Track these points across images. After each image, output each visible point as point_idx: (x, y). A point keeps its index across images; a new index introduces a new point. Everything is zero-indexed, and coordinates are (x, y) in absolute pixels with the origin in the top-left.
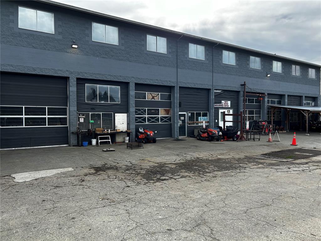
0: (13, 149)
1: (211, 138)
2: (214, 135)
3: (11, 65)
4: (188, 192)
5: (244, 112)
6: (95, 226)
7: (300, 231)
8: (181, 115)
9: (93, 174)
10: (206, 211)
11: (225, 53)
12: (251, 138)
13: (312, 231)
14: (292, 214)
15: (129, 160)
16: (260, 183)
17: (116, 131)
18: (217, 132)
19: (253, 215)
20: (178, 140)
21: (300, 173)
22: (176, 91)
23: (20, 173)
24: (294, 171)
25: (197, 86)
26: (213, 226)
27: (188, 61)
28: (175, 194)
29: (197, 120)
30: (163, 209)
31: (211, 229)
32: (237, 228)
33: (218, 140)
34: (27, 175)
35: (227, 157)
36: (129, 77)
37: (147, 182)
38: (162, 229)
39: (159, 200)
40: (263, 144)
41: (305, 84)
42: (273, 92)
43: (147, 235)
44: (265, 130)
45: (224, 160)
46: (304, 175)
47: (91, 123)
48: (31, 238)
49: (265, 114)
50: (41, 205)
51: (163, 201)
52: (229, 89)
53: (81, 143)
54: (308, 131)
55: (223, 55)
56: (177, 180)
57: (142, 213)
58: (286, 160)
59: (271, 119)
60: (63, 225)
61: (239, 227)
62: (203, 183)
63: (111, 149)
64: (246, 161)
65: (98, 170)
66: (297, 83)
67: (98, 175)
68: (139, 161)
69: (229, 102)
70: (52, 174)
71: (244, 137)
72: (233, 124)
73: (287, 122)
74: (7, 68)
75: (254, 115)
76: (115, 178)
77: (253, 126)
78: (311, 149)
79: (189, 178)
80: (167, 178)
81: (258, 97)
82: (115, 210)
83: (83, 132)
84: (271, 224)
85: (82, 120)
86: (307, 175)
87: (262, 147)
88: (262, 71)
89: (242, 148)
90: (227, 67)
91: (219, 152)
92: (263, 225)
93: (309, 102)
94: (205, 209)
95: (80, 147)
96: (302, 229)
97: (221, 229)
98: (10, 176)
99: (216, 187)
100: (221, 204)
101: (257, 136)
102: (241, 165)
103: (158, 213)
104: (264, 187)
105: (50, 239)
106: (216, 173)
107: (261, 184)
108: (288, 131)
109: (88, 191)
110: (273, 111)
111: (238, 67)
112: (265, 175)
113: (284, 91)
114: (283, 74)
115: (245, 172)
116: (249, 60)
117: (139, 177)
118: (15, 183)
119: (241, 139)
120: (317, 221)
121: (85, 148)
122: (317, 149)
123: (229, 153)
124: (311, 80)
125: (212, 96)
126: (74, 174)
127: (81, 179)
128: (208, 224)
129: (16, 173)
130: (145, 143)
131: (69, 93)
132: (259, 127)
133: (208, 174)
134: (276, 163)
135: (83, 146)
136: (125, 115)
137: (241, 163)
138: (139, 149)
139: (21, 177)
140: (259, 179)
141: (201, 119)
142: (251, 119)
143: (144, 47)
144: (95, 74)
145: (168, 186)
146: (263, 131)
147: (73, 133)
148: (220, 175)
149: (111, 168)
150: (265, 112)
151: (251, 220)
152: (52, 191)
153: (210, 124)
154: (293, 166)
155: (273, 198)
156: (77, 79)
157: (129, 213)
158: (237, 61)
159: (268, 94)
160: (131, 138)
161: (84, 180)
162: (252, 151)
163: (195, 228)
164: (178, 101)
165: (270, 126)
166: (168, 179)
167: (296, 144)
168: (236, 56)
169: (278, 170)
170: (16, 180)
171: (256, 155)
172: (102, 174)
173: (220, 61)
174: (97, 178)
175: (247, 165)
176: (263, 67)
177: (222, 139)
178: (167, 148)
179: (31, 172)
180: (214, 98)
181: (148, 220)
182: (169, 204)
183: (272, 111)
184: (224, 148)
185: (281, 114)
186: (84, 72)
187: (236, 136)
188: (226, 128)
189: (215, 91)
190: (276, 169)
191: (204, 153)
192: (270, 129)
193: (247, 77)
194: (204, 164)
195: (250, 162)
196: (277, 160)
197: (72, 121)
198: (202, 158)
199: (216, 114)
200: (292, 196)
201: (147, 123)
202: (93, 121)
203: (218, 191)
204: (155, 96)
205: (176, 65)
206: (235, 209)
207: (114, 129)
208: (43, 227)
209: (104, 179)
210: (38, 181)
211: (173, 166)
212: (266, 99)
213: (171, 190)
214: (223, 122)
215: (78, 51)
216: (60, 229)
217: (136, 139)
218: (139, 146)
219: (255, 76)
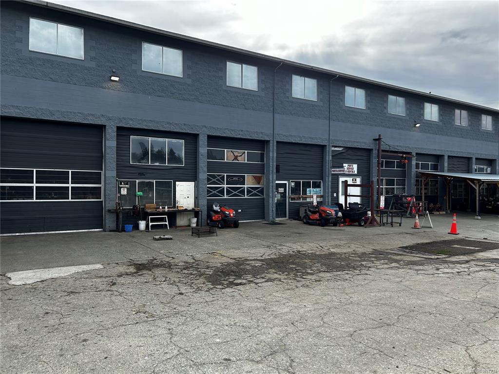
0: (17, 234)
1: (325, 221)
2: (329, 216)
3: (17, 107)
4: (270, 303)
5: (379, 182)
6: (115, 352)
7: (428, 365)
8: (279, 186)
9: (132, 274)
10: (291, 332)
11: (350, 91)
12: (387, 221)
13: (448, 366)
14: (423, 338)
15: (191, 253)
16: (386, 291)
17: (176, 209)
18: (334, 213)
19: (361, 339)
20: (274, 223)
21: (452, 276)
22: (271, 148)
23: (20, 271)
24: (444, 273)
25: (303, 141)
26: (295, 355)
27: (292, 102)
28: (251, 306)
29: (305, 192)
30: (227, 328)
31: (292, 360)
32: (332, 358)
33: (335, 225)
34: (30, 275)
35: (345, 251)
36: (198, 126)
37: (212, 287)
38: (216, 359)
39: (223, 315)
40: (404, 231)
41: (476, 139)
42: (425, 150)
43: (191, 366)
44: (411, 210)
45: (339, 256)
46: (458, 279)
47: (138, 197)
48: (14, 367)
49: (412, 185)
50: (42, 320)
51: (229, 316)
52: (355, 145)
53: (122, 227)
54: (478, 212)
55: (346, 94)
56: (259, 285)
57: (191, 334)
58: (436, 257)
59: (421, 194)
60: (67, 350)
61: (335, 358)
62: (297, 290)
63: (166, 237)
64: (373, 257)
65: (140, 268)
66: (463, 137)
67: (139, 275)
68: (206, 256)
69: (355, 166)
70: (69, 274)
71: (376, 221)
72: (362, 200)
73: (446, 198)
74: (10, 111)
75: (395, 187)
76: (164, 281)
77: (393, 203)
78: (478, 240)
79: (278, 283)
80: (244, 281)
81: (402, 158)
82: (153, 328)
83: (125, 209)
84: (386, 353)
85: (124, 192)
86: (463, 280)
87: (402, 235)
88: (408, 119)
89: (371, 237)
90: (353, 111)
91: (333, 243)
92: (373, 355)
93: (482, 167)
94: (290, 329)
95: (119, 233)
96: (431, 361)
97: (306, 359)
98: (4, 275)
99: (317, 295)
100: (317, 322)
101: (397, 220)
102: (363, 263)
103: (216, 335)
104: (390, 297)
105: (43, 370)
106: (322, 274)
107: (387, 293)
108: (449, 212)
109: (117, 300)
110: (425, 180)
111: (369, 112)
112: (397, 279)
113: (443, 149)
114: (441, 124)
115: (367, 274)
116: (386, 101)
117: (201, 279)
118: (10, 287)
119: (371, 223)
120: (460, 350)
121: (127, 235)
122: (489, 240)
123: (349, 245)
124: (485, 132)
125: (327, 157)
126: (103, 274)
127: (112, 282)
128: (289, 352)
129: (15, 271)
130: (222, 228)
131: (105, 150)
132: (402, 205)
133: (309, 277)
134: (419, 261)
135: (125, 231)
136: (191, 185)
137: (364, 260)
138: (210, 238)
139: (19, 278)
140: (387, 284)
141: (311, 191)
142: (389, 192)
143: (222, 80)
144: (145, 120)
145: (242, 293)
146: (408, 212)
147: (109, 211)
148: (326, 278)
149: (162, 265)
150: (412, 182)
151: (356, 347)
152: (63, 299)
153: (324, 199)
154: (444, 266)
155: (400, 314)
156: (118, 128)
157: (171, 334)
158: (368, 102)
159: (417, 154)
160: (200, 221)
161: (115, 283)
162: (387, 242)
163: (267, 357)
164: (275, 164)
165: (419, 204)
166: (245, 284)
167: (458, 232)
168: (367, 95)
169: (419, 272)
170: (11, 282)
171: (392, 248)
172: (145, 274)
173: (341, 102)
174: (136, 281)
175: (373, 263)
176: (408, 111)
177: (342, 223)
178: (254, 236)
179: (36, 270)
180: (331, 159)
181: (198, 344)
182: (237, 321)
183: (423, 181)
184: (342, 237)
185: (438, 185)
186: (129, 118)
187: (363, 218)
188: (348, 206)
189: (333, 149)
190: (416, 270)
191: (310, 244)
192: (420, 208)
193: (384, 127)
194: (306, 261)
195: (378, 259)
196: (422, 256)
197: (108, 192)
198: (305, 251)
199: (335, 185)
200: (430, 311)
201: (226, 197)
202: (142, 193)
203: (318, 303)
204: (239, 155)
205: (272, 109)
206: (337, 330)
207: (174, 206)
208: (36, 353)
209: (146, 282)
210: (45, 283)
211: (258, 264)
212: (414, 162)
213: (246, 299)
214: (344, 196)
215: (119, 86)
216: (61, 355)
217: (209, 222)
218: (210, 233)
219: (397, 127)
